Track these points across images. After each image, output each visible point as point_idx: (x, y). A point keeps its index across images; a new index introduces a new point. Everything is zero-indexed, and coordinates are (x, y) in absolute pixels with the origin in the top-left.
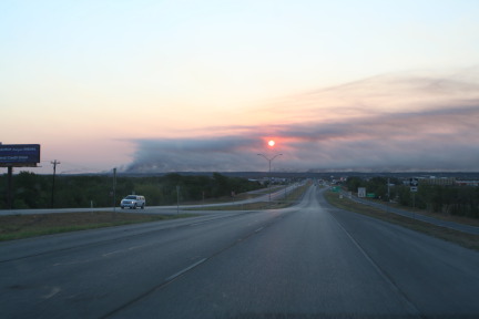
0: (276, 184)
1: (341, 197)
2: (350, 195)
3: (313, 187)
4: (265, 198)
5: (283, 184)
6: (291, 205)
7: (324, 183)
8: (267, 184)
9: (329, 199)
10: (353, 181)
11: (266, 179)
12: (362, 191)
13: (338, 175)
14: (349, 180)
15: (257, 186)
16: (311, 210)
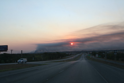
0: (73, 54)
1: (91, 57)
2: (93, 57)
3: (83, 55)
4: (70, 58)
5: (75, 54)
6: (77, 60)
7: (86, 54)
8: (71, 55)
9: (88, 58)
10: (94, 53)
11: (70, 53)
12: (97, 55)
13: (89, 52)
14: (92, 53)
15: (68, 55)
16: (83, 61)
